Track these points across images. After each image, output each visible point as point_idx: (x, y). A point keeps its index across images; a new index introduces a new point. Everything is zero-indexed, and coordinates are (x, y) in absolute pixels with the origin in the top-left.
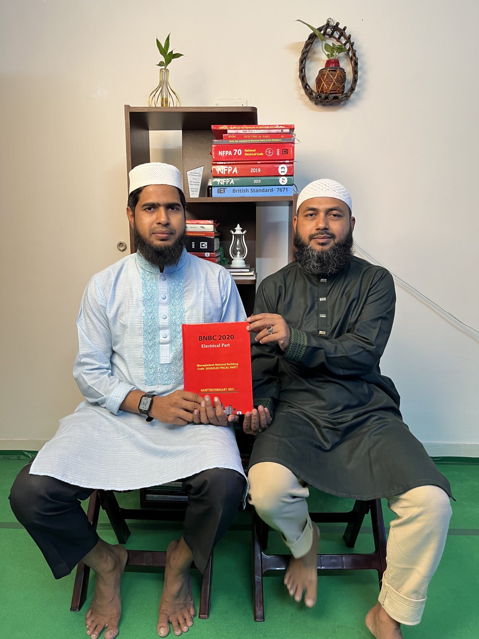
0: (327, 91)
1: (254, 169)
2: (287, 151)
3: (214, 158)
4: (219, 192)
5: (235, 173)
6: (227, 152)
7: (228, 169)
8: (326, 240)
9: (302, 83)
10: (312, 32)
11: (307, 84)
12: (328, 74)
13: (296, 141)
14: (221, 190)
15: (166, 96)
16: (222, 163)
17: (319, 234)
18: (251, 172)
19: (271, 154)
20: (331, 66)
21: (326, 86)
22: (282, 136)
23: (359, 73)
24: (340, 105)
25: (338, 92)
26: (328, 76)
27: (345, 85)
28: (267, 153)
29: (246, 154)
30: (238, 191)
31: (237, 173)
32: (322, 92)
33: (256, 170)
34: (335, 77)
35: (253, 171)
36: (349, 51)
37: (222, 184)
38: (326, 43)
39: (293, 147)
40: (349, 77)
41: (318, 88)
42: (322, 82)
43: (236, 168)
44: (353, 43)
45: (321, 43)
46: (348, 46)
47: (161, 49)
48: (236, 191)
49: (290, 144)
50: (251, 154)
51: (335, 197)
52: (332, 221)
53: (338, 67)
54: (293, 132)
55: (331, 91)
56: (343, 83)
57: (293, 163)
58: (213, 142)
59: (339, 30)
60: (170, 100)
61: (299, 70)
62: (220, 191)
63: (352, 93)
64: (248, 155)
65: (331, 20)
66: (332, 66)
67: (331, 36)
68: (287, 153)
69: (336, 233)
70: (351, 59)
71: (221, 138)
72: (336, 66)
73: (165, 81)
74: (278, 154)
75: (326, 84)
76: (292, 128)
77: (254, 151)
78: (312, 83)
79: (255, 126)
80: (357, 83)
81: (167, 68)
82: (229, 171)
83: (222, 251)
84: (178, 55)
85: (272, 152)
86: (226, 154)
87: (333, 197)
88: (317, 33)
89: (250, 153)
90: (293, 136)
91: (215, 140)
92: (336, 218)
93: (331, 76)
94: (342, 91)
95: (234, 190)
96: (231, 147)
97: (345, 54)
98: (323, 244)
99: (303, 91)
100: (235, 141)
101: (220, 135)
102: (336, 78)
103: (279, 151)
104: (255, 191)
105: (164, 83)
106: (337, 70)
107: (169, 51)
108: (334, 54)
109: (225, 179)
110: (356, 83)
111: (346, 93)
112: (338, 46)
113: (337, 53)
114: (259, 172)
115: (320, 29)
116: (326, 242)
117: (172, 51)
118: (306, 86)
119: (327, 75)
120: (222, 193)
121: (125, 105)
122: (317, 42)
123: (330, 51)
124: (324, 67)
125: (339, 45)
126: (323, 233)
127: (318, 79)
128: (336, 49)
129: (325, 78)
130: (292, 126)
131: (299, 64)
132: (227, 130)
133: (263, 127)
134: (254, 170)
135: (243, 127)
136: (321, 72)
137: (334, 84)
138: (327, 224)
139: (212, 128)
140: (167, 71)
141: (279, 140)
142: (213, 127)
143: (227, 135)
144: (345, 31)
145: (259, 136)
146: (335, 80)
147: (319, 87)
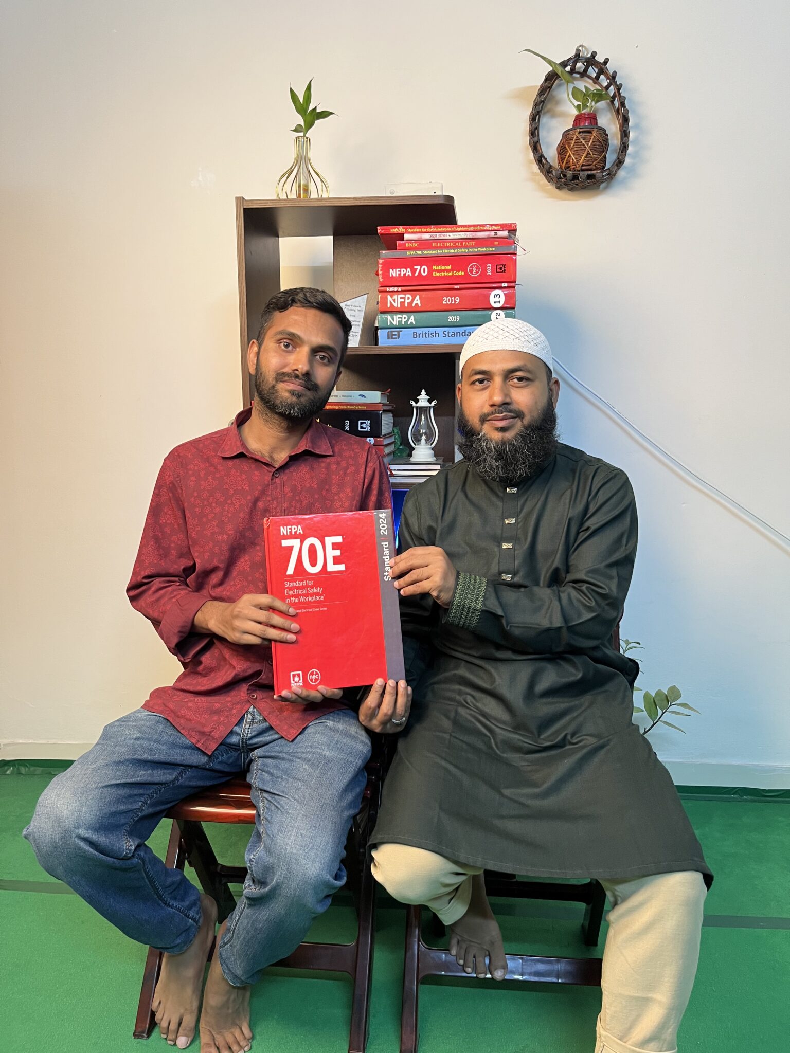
0: (576, 165)
1: (449, 298)
2: (504, 267)
3: (381, 280)
4: (390, 336)
5: (417, 304)
6: (404, 271)
7: (404, 298)
8: (507, 421)
9: (534, 153)
10: (551, 69)
11: (542, 156)
12: (577, 137)
13: (519, 251)
14: (394, 333)
15: (306, 181)
16: (396, 289)
17: (495, 413)
18: (444, 303)
19: (477, 272)
20: (582, 125)
21: (574, 158)
22: (496, 243)
23: (632, 135)
24: (599, 188)
25: (594, 168)
26: (578, 141)
27: (607, 155)
28: (471, 271)
29: (434, 274)
30: (421, 336)
31: (420, 305)
32: (568, 168)
33: (452, 300)
34: (589, 142)
35: (446, 301)
36: (614, 100)
37: (394, 323)
38: (574, 87)
39: (514, 261)
40: (614, 141)
41: (561, 161)
42: (568, 151)
43: (418, 297)
44: (621, 85)
45: (565, 87)
46: (612, 90)
47: (298, 105)
48: (418, 335)
49: (509, 255)
50: (443, 274)
51: (520, 350)
52: (515, 389)
53: (595, 127)
54: (515, 235)
55: (583, 165)
56: (603, 152)
57: (514, 287)
58: (381, 255)
59: (596, 63)
60: (312, 187)
61: (529, 133)
62: (392, 335)
63: (618, 169)
64: (438, 274)
65: (584, 49)
66: (584, 124)
67: (584, 74)
68: (505, 270)
69: (524, 409)
70: (618, 111)
71: (394, 248)
72: (591, 123)
73: (303, 157)
74: (489, 272)
75: (573, 155)
76: (512, 229)
77: (449, 268)
78: (551, 154)
79: (450, 228)
80: (628, 152)
81: (307, 136)
82: (407, 301)
83: (398, 435)
84: (325, 114)
85: (479, 269)
86: (402, 273)
87: (515, 349)
88: (559, 70)
89: (442, 271)
90: (516, 242)
91: (384, 252)
92: (522, 383)
93: (583, 142)
94: (601, 165)
95: (415, 334)
96: (409, 263)
97: (608, 104)
98: (503, 430)
99: (536, 168)
100: (416, 253)
101: (392, 242)
102: (591, 144)
103: (490, 268)
104: (450, 335)
105: (302, 160)
106: (593, 130)
107: (311, 107)
108: (588, 104)
109: (401, 316)
110: (626, 152)
111: (609, 169)
112: (595, 91)
113: (594, 102)
114: (456, 303)
115: (564, 64)
116: (507, 426)
117: (316, 107)
118: (540, 160)
119: (576, 140)
120: (396, 338)
121: (236, 198)
122: (560, 85)
123: (581, 100)
124: (571, 127)
125: (597, 90)
126: (502, 410)
127: (561, 147)
128: (592, 95)
129: (572, 145)
130: (513, 225)
131: (529, 123)
132: (403, 234)
133: (466, 228)
134: (449, 300)
135: (431, 229)
136: (566, 134)
137: (587, 154)
138: (507, 395)
139: (379, 231)
140: (307, 141)
141: (491, 249)
142: (380, 229)
143: (403, 243)
144: (607, 66)
145: (457, 243)
146: (590, 146)
147: (563, 160)
